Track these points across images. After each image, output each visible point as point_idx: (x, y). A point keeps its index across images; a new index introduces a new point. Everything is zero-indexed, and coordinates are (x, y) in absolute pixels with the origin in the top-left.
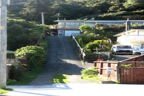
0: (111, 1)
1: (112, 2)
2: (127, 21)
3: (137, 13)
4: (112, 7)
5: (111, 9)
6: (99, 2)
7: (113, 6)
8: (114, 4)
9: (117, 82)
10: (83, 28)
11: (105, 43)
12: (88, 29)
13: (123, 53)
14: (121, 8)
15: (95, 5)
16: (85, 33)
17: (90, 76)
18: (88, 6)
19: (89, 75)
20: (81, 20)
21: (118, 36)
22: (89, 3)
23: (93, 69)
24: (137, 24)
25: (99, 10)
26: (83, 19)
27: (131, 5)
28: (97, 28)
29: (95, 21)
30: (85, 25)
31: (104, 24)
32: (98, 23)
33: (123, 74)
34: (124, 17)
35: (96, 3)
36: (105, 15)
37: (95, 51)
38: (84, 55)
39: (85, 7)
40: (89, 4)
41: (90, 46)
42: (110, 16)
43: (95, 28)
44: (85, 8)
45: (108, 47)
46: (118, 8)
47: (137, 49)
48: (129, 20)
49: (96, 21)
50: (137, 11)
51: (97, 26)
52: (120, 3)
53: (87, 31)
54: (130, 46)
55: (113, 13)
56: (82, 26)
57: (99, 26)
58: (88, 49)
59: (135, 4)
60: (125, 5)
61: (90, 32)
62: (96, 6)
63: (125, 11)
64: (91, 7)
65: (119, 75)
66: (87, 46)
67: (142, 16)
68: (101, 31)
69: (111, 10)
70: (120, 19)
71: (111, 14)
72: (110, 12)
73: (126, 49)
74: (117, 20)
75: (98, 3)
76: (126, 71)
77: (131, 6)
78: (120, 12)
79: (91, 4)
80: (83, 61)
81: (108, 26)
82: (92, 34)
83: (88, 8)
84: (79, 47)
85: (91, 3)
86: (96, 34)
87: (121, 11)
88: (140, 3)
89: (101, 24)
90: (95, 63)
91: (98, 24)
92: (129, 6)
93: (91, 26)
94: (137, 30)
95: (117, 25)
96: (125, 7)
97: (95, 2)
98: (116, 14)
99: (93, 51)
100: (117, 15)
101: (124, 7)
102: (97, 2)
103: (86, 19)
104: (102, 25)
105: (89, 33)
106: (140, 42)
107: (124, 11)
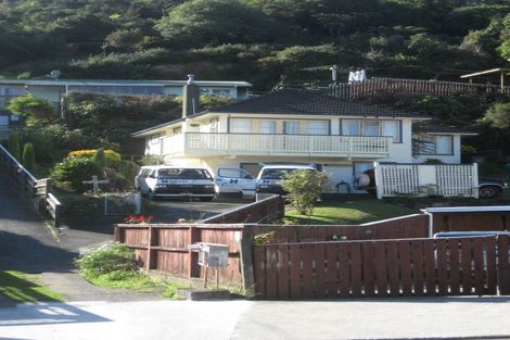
0: (110, 12)
1: (115, 16)
2: (188, 82)
3: (204, 57)
4: (118, 34)
5: (112, 39)
6: (68, 15)
7: (119, 32)
8: (123, 21)
9: (244, 293)
10: (22, 107)
11: (109, 159)
12: (42, 110)
13: (181, 195)
14: (146, 38)
15: (54, 25)
16: (30, 123)
17: (113, 274)
18: (27, 28)
19: (108, 271)
20: (7, 77)
21: (152, 137)
22: (32, 18)
23: (116, 252)
24: (211, 93)
25: (71, 45)
26: (14, 74)
27: (184, 29)
28: (72, 107)
29: (61, 83)
30: (30, 96)
31: (96, 93)
32: (76, 91)
33: (263, 267)
34: (159, 67)
35: (59, 20)
36: (92, 61)
37: (90, 187)
38: (53, 202)
39: (20, 33)
40: (30, 23)
41: (68, 169)
42: (110, 65)
43: (65, 108)
44: (18, 34)
45: (120, 176)
46: (137, 39)
47: (232, 181)
48: (195, 79)
49: (66, 83)
50: (206, 50)
51: (72, 99)
52: (144, 21)
53: (37, 117)
54: (202, 170)
55: (122, 56)
56: (20, 99)
57: (79, 99)
58: (62, 180)
59: (196, 24)
60: (161, 25)
61: (45, 121)
62: (57, 29)
63: (163, 50)
64: (41, 32)
65: (251, 268)
66: (58, 170)
67: (221, 67)
68: (88, 116)
69: (113, 43)
70: (148, 76)
71: (112, 58)
72: (109, 50)
73: (190, 182)
74: (137, 79)
75: (66, 19)
76: (274, 256)
77: (185, 33)
78: (147, 52)
79: (42, 20)
80: (51, 224)
81: (111, 101)
82: (55, 128)
83: (31, 35)
84: (27, 175)
85: (39, 19)
86: (71, 129)
87: (147, 47)
88: (214, 22)
89: (87, 92)
90: (121, 228)
91: (75, 94)
92: (177, 31)
93: (51, 99)
94: (223, 116)
95: (141, 96)
96: (163, 33)
97: (56, 16)
98: (131, 58)
99: (80, 189)
100: (134, 63)
101: (157, 34)
102: (63, 15)
103: (26, 75)
104: (90, 98)
105: (45, 125)
106: (238, 156)
107: (159, 49)
